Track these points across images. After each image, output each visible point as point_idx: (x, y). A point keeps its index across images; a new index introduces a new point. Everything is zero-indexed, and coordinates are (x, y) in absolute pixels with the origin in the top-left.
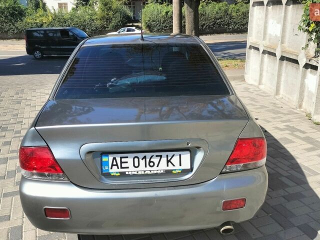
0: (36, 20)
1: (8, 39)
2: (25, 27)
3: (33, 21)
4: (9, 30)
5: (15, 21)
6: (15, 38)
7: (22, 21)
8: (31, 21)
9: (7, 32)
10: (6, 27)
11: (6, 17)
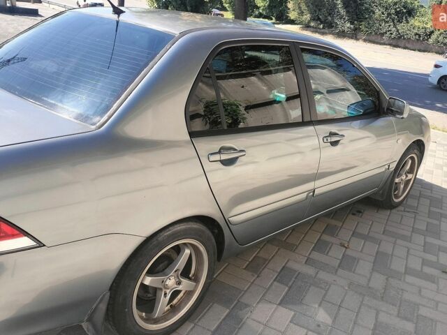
0: (427, 23)
1: (381, 44)
2: (408, 32)
3: (421, 25)
4: (386, 33)
5: (399, 21)
6: (390, 45)
7: (408, 22)
8: (419, 24)
9: (382, 35)
10: (384, 27)
11: (389, 14)
